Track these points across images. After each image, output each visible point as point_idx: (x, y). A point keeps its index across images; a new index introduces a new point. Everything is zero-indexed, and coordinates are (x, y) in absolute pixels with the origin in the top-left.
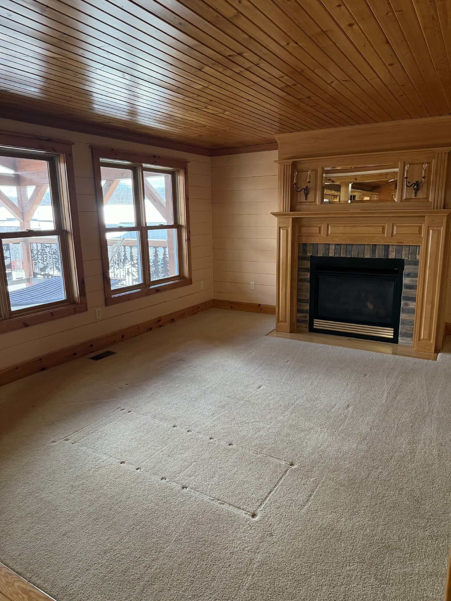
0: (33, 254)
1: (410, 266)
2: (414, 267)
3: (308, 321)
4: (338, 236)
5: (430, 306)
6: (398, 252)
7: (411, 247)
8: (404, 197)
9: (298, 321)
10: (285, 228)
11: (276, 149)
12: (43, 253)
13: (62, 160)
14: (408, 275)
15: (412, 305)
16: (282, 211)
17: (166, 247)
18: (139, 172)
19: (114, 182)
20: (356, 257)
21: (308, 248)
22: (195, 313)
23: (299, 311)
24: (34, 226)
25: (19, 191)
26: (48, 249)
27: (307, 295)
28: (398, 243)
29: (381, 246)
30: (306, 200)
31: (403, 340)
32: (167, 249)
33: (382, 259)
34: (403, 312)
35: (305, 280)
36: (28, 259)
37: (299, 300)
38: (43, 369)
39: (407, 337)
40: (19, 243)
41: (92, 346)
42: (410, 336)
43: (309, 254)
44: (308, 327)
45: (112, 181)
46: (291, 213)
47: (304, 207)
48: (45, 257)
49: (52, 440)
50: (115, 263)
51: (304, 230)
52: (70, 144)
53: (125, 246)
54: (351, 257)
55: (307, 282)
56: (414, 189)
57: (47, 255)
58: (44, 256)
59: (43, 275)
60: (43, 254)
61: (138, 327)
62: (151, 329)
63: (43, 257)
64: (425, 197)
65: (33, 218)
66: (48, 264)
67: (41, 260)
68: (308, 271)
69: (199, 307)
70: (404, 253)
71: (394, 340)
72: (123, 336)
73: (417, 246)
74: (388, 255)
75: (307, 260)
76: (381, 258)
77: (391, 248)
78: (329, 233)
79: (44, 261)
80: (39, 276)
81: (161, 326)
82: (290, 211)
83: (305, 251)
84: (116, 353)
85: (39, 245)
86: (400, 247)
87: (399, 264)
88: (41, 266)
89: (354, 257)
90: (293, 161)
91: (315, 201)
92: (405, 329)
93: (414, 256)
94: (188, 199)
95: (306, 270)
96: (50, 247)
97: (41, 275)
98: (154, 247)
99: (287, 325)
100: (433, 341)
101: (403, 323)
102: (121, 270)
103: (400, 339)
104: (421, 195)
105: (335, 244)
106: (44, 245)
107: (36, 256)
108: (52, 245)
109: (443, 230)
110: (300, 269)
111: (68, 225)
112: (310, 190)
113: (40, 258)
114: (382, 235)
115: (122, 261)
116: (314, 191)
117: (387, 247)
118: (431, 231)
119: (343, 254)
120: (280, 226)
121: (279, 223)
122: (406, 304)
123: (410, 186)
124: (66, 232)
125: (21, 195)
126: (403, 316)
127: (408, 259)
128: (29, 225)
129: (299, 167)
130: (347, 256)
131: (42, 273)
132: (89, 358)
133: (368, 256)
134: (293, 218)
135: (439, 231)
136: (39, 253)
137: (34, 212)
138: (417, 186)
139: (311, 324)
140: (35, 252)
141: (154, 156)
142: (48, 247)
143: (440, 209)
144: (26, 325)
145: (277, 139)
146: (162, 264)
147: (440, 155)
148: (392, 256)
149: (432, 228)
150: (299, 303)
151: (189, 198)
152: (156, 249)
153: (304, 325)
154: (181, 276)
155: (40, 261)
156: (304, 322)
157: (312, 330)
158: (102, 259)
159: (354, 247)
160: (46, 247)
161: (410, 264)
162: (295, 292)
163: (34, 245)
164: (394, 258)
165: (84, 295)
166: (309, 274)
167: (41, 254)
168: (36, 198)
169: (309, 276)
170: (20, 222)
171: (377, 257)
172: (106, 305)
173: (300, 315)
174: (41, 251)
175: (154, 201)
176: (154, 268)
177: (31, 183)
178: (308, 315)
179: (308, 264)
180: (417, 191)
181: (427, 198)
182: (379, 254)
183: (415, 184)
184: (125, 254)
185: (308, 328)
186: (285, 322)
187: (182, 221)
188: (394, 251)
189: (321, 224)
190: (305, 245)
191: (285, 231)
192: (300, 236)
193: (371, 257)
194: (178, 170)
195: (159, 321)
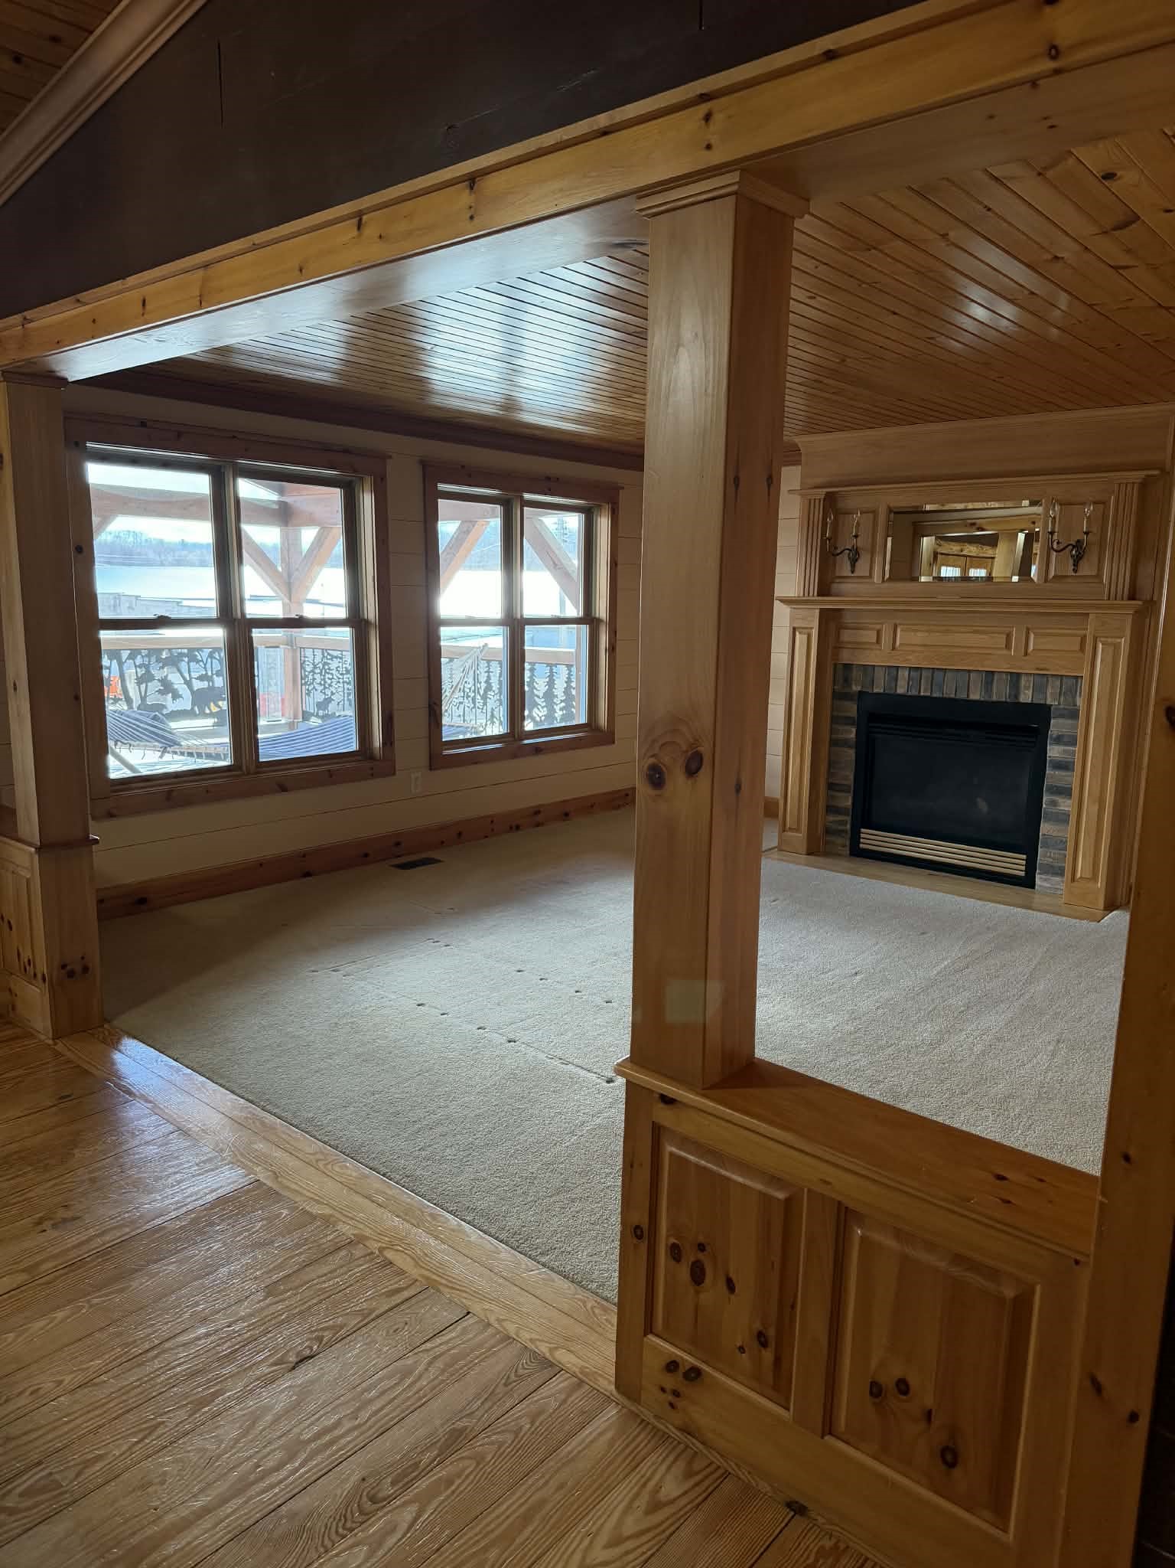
0: (305, 671)
1: (1061, 721)
2: (1070, 722)
3: (849, 832)
4: (913, 652)
5: (1096, 808)
6: (1039, 689)
7: (1064, 679)
8: (1052, 573)
9: (828, 831)
10: (804, 631)
11: (797, 463)
12: (325, 670)
13: (367, 486)
14: (1059, 740)
15: (1066, 805)
16: (802, 594)
17: (572, 666)
18: (516, 510)
19: (476, 526)
20: (953, 696)
21: (855, 674)
22: (618, 807)
23: (831, 809)
24: (310, 612)
25: (285, 538)
26: (334, 664)
27: (848, 776)
28: (1038, 669)
29: (1004, 676)
30: (853, 572)
31: (1045, 880)
32: (574, 669)
33: (1006, 702)
34: (1048, 820)
35: (845, 743)
36: (294, 681)
37: (831, 786)
38: (308, 874)
39: (1055, 874)
40: (278, 647)
41: (398, 844)
42: (1060, 872)
43: (856, 688)
44: (848, 843)
45: (473, 523)
46: (820, 598)
47: (847, 587)
48: (329, 679)
49: (313, 969)
50: (468, 697)
51: (847, 636)
52: (383, 457)
53: (489, 661)
54: (941, 696)
55: (850, 747)
56: (1072, 556)
57: (332, 674)
58: (327, 676)
59: (322, 717)
60: (326, 672)
61: (492, 819)
62: (518, 828)
63: (324, 679)
64: (1094, 573)
65: (309, 597)
66: (333, 694)
67: (320, 684)
68: (852, 724)
69: (627, 795)
70: (1049, 691)
71: (1028, 882)
72: (460, 834)
73: (1076, 677)
74: (1017, 696)
75: (852, 700)
76: (1004, 700)
77: (1023, 681)
78: (898, 643)
79: (325, 688)
80: (313, 719)
81: (538, 825)
82: (818, 595)
83: (847, 681)
84: (440, 861)
85: (318, 653)
86: (1042, 680)
87: (1040, 714)
88: (320, 698)
89: (947, 696)
90: (827, 493)
91: (871, 576)
92: (1050, 857)
93: (1070, 700)
94: (616, 565)
95: (848, 721)
96: (341, 658)
97: (317, 716)
98: (548, 665)
99: (800, 837)
100: (1100, 884)
101: (1046, 846)
102: (479, 711)
103: (1039, 880)
104: (1087, 569)
105: (910, 668)
106: (328, 654)
107: (310, 677)
108: (344, 653)
109: (1124, 643)
110: (834, 720)
111: (371, 610)
112: (862, 553)
113: (318, 681)
114: (1005, 652)
115: (482, 692)
116: (869, 557)
117: (1016, 678)
118: (1101, 646)
119: (925, 691)
120: (795, 625)
121: (792, 619)
122: (1054, 803)
123: (1062, 550)
124: (367, 622)
125: (289, 545)
126: (1045, 828)
127: (1059, 704)
128: (302, 610)
129: (841, 505)
130: (935, 695)
131: (321, 713)
132: (393, 866)
133: (975, 696)
134: (821, 610)
135: (1117, 647)
136: (318, 671)
137: (312, 582)
138: (1079, 552)
139: (855, 838)
140: (308, 669)
141: (548, 479)
142: (336, 657)
143: (1122, 599)
144: (283, 789)
145: (800, 445)
146: (562, 701)
147: (1123, 487)
148: (1026, 697)
149: (1102, 639)
150: (831, 793)
151: (619, 562)
152: (551, 671)
153: (839, 841)
154: (591, 724)
155: (317, 686)
156: (839, 833)
157: (858, 852)
158: (429, 677)
159: (949, 675)
160: (333, 657)
161: (1062, 716)
162: (823, 768)
163: (309, 653)
164: (1029, 701)
165: (391, 744)
166: (854, 730)
167: (321, 673)
168: (317, 554)
169: (853, 735)
170: (284, 605)
171: (994, 698)
172: (431, 767)
173: (831, 818)
174: (321, 665)
175: (555, 568)
176: (545, 709)
177: (311, 521)
178: (848, 819)
179: (852, 709)
180: (1077, 561)
181: (1099, 576)
182: (1000, 693)
183: (1074, 547)
184: (489, 677)
185: (848, 848)
186: (798, 830)
187: (602, 609)
188: (1029, 687)
189: (882, 624)
190: (848, 667)
191: (805, 637)
192: (838, 647)
193: (982, 699)
194: (600, 506)
195: (537, 813)
